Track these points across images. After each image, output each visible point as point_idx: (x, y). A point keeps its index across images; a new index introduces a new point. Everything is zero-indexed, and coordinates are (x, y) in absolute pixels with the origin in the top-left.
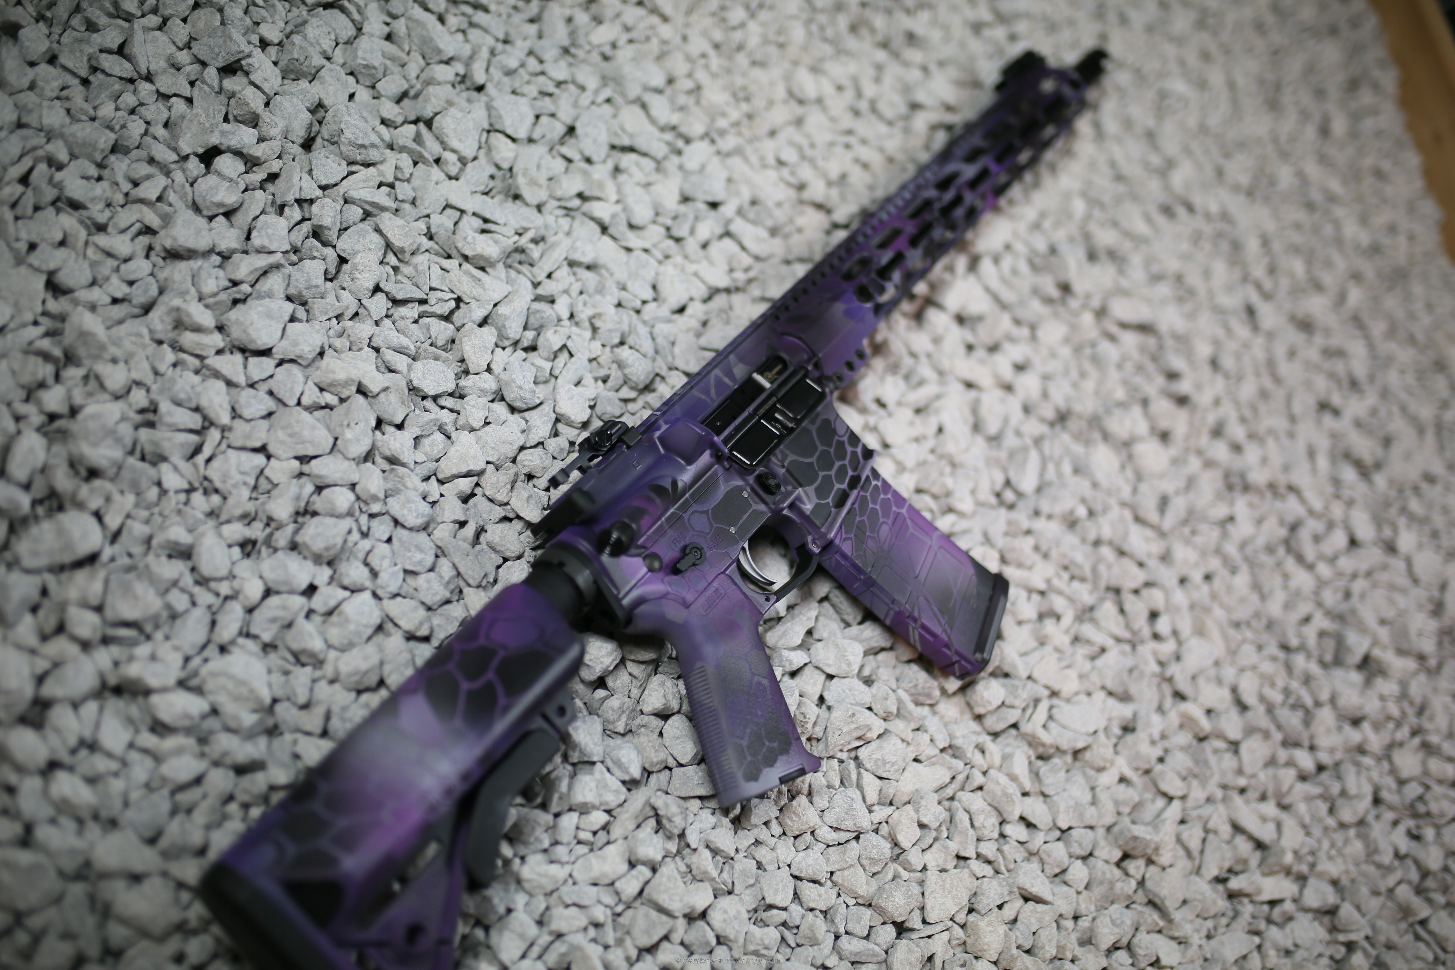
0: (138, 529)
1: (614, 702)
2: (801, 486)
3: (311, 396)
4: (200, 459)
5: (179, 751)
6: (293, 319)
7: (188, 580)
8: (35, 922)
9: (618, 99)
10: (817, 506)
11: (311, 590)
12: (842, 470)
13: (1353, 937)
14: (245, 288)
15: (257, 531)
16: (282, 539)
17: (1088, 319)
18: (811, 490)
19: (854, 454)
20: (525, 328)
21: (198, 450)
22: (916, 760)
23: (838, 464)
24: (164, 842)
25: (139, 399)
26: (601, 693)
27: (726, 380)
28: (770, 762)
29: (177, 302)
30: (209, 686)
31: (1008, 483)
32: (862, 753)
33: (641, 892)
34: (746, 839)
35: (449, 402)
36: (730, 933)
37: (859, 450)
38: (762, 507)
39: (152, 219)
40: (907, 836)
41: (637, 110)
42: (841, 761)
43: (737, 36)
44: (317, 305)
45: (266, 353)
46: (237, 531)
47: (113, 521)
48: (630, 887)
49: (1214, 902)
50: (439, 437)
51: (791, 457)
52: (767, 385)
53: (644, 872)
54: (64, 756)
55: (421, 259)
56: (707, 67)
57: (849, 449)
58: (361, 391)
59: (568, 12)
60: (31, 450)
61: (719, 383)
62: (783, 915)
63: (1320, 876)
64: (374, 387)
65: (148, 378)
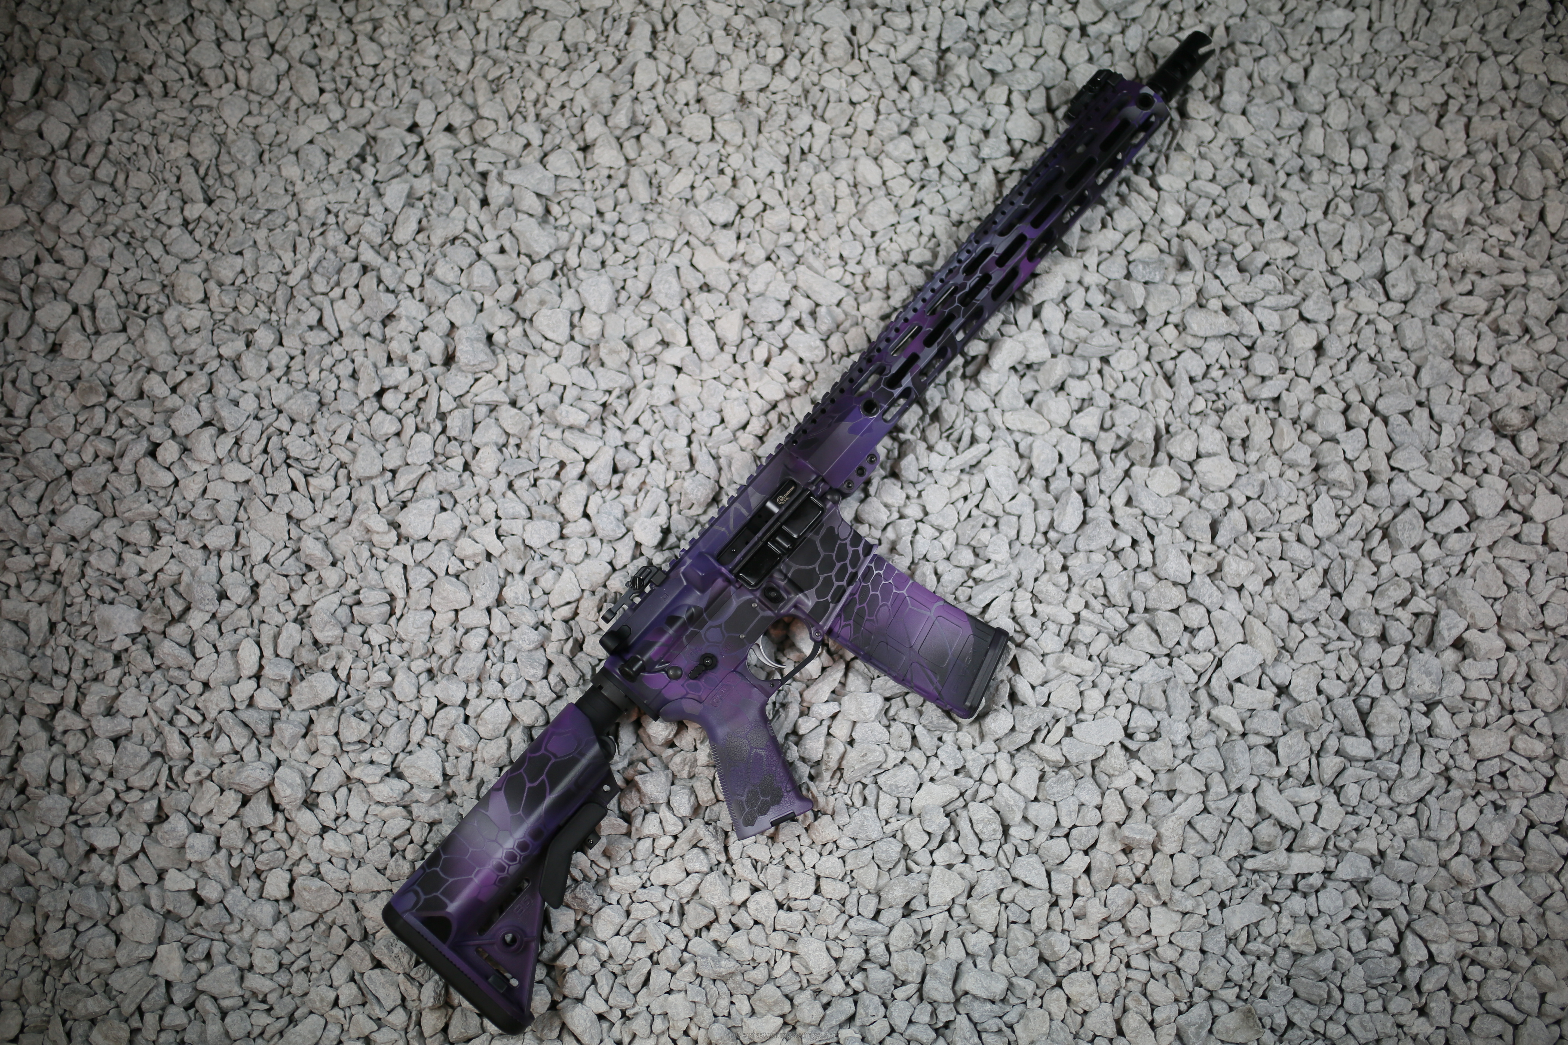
0: (358, 674)
1: (678, 759)
2: (801, 590)
3: (455, 566)
4: (393, 620)
5: (393, 816)
6: (443, 509)
7: (392, 703)
8: (328, 918)
9: (694, 241)
10: (817, 605)
11: (465, 702)
12: (844, 568)
13: (1386, 905)
14: (409, 494)
15: (434, 663)
16: (447, 669)
17: (1170, 332)
18: (812, 592)
19: (856, 553)
20: (615, 470)
21: (392, 613)
22: (932, 780)
23: (838, 565)
24: (388, 872)
25: (352, 585)
26: (670, 751)
27: (744, 511)
28: (764, 811)
29: (363, 517)
30: (406, 774)
31: (1051, 525)
32: (881, 780)
33: (696, 891)
34: (778, 851)
35: (559, 544)
36: (761, 919)
37: (860, 549)
38: (769, 613)
39: (346, 457)
40: (916, 841)
41: (709, 249)
42: (865, 786)
43: (805, 142)
44: (457, 494)
45: (426, 539)
46: (419, 665)
47: (343, 674)
48: (687, 888)
49: (1225, 880)
50: (551, 574)
51: (795, 567)
52: (776, 510)
53: (695, 879)
54: (329, 823)
55: (536, 432)
56: (772, 187)
57: (850, 550)
58: (489, 556)
59: (650, 169)
60: (291, 636)
61: (739, 515)
62: (805, 904)
63: (1358, 851)
64: (495, 552)
65: (355, 573)
